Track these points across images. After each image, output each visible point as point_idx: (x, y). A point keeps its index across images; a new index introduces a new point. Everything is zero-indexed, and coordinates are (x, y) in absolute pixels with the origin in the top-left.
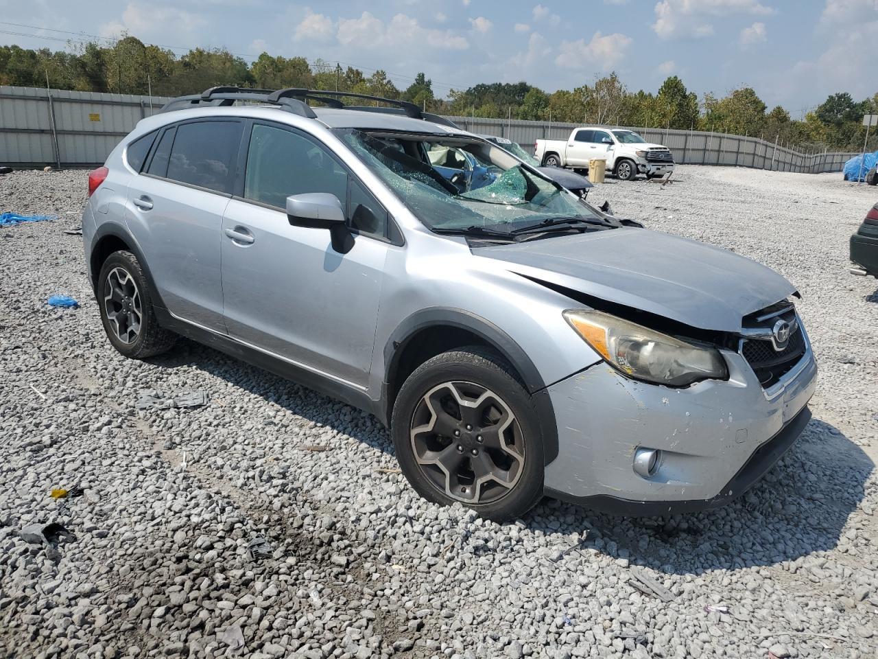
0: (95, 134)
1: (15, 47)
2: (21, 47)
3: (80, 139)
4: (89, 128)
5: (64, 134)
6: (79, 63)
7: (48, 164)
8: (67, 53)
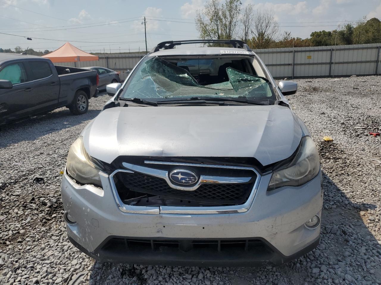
0: (309, 64)
1: (324, 31)
2: (326, 31)
3: (303, 67)
4: (307, 62)
5: (297, 65)
6: (342, 33)
7: (285, 77)
8: (337, 31)
